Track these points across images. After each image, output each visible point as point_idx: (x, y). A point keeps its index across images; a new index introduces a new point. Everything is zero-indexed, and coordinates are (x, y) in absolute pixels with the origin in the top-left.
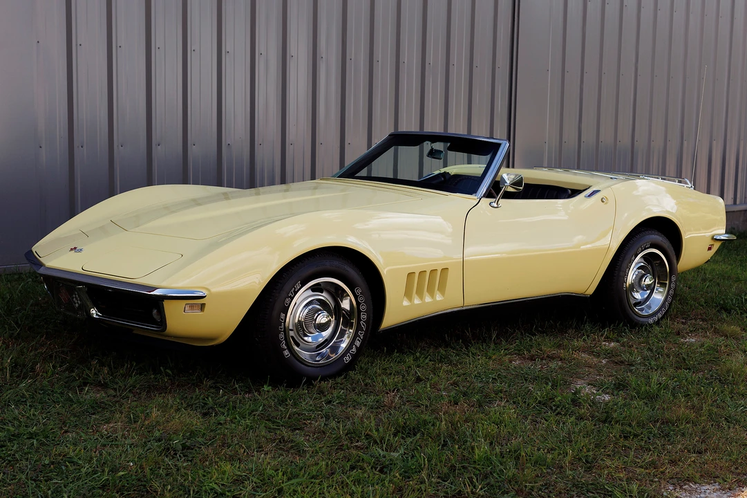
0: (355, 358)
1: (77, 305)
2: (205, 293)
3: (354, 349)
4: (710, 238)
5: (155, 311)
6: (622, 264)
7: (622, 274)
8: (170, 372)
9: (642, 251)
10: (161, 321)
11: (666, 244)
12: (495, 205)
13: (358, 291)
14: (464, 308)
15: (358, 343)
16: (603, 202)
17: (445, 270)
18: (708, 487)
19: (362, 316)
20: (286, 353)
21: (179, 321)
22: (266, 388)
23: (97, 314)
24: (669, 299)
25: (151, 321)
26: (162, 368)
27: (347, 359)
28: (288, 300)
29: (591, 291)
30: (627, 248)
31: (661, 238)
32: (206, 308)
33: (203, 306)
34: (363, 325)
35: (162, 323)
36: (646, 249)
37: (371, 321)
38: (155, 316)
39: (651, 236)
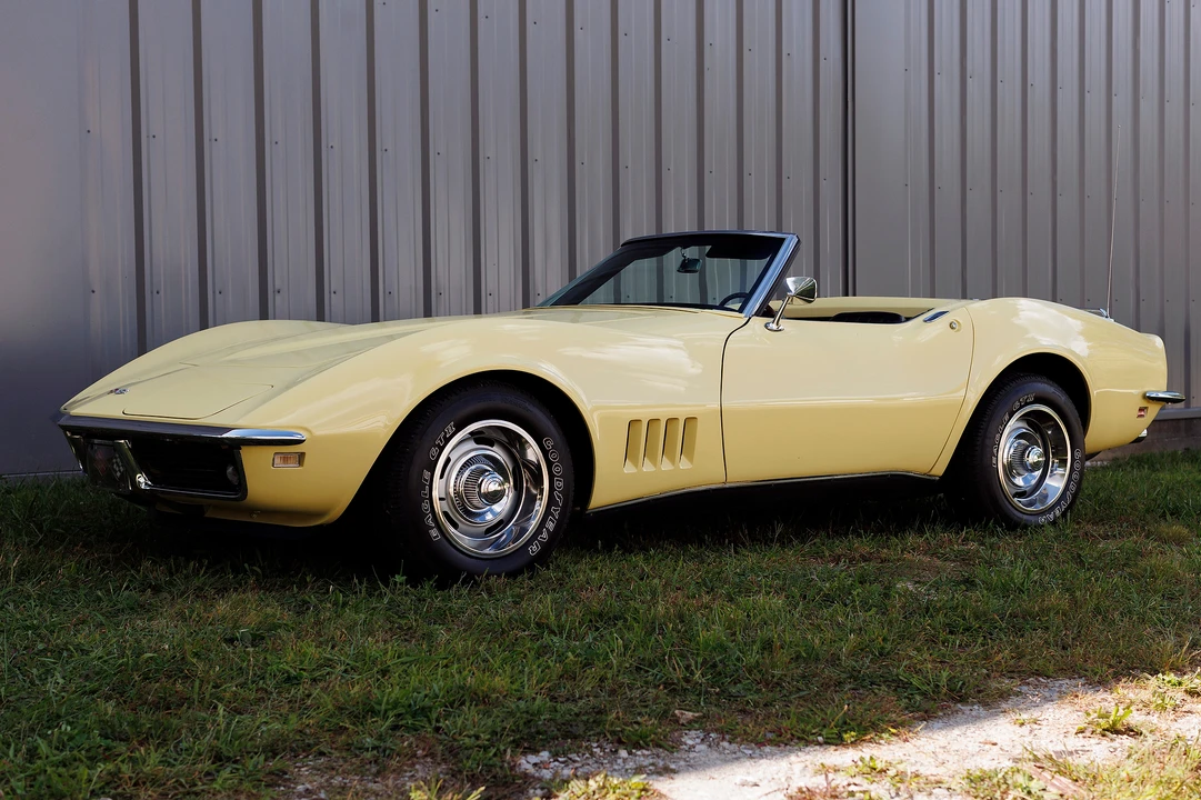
0: (547, 548)
1: (118, 474)
2: (305, 435)
3: (545, 535)
4: (1140, 397)
5: (230, 470)
6: (988, 426)
7: (988, 442)
8: (258, 570)
9: (1021, 407)
10: (240, 484)
11: (1062, 398)
12: (774, 326)
13: (549, 444)
14: (727, 486)
15: (551, 526)
16: (952, 328)
17: (690, 420)
18: (1067, 681)
19: (556, 483)
20: (434, 533)
21: (266, 480)
22: (399, 578)
23: (146, 484)
24: (1073, 487)
25: (226, 486)
26: (246, 565)
27: (534, 549)
28: (434, 451)
29: (940, 470)
30: (995, 402)
31: (1052, 390)
32: (307, 459)
33: (302, 456)
34: (559, 497)
35: (241, 486)
36: (1027, 404)
37: (572, 494)
38: (229, 477)
39: (1035, 384)
